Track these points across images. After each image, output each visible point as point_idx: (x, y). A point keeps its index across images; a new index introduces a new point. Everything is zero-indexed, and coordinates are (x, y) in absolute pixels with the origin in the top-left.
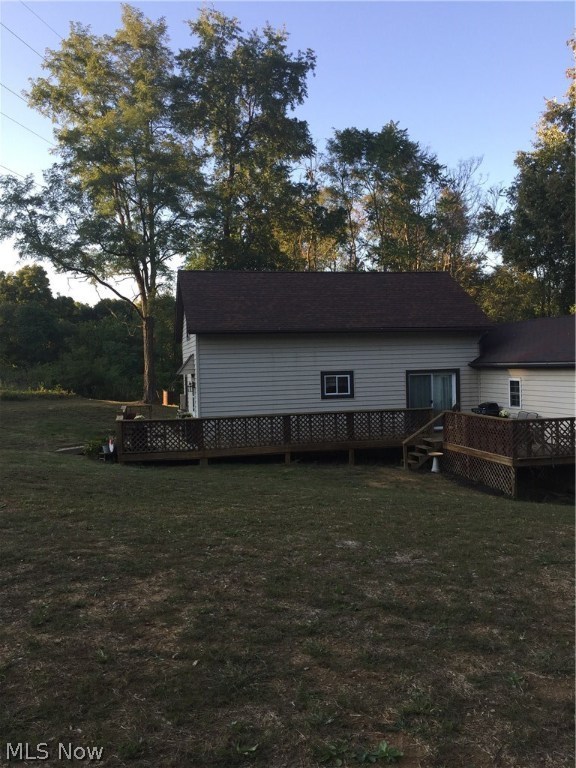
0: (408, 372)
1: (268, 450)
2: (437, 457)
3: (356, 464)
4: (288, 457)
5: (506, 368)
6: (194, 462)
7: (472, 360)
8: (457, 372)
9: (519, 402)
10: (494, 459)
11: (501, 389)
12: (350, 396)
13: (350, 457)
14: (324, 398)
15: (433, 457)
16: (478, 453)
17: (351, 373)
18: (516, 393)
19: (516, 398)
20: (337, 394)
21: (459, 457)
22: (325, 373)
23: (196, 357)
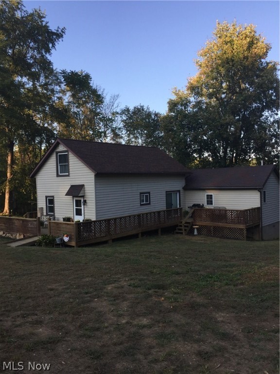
0: (166, 192)
1: (134, 232)
2: (196, 228)
3: (162, 235)
4: (140, 235)
5: (204, 190)
6: (105, 242)
7: (183, 186)
8: (179, 191)
9: (212, 204)
10: (232, 226)
11: (200, 198)
12: (149, 204)
13: (159, 232)
14: (141, 205)
15: (194, 228)
16: (220, 224)
17: (149, 193)
18: (210, 199)
19: (210, 202)
20: (145, 203)
21: (206, 227)
22: (141, 193)
23: (94, 186)
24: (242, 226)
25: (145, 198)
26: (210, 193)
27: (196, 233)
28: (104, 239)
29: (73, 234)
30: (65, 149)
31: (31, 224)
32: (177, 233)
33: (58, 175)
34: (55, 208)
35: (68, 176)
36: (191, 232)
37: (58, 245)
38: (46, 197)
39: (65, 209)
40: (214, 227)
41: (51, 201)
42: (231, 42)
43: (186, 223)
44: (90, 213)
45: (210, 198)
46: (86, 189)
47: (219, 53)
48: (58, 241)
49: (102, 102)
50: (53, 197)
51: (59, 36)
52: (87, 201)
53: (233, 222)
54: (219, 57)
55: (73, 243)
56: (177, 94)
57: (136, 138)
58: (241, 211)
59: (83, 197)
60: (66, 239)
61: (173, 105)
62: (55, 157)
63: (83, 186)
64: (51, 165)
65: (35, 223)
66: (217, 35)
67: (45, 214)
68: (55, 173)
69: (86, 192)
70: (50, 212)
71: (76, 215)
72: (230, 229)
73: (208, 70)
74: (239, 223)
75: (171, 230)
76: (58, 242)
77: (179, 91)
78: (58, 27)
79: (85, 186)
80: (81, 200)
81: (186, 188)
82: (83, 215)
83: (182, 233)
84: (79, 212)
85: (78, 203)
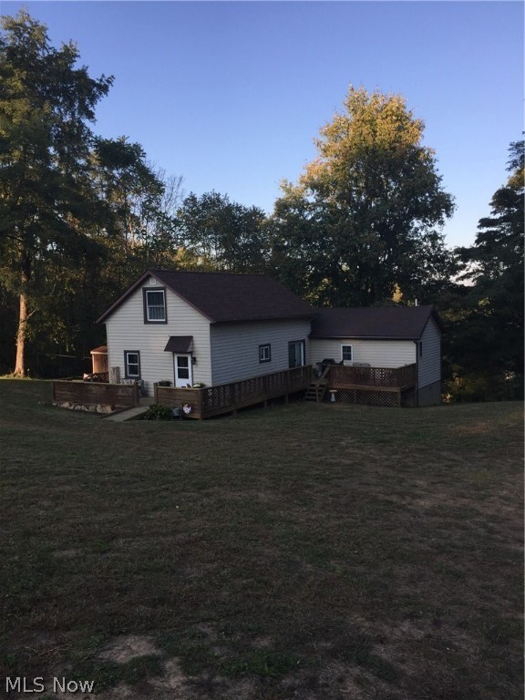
0: (289, 342)
2: (334, 392)
3: (290, 403)
4: (266, 403)
5: (339, 339)
7: (309, 333)
8: (304, 341)
9: (350, 359)
10: (383, 389)
11: (334, 351)
12: (270, 360)
13: (287, 400)
14: (261, 362)
15: (331, 393)
16: (367, 387)
17: (269, 345)
18: (347, 353)
19: (347, 355)
20: (264, 359)
21: (346, 391)
22: (260, 346)
23: (209, 339)
24: (395, 389)
25: (265, 353)
26: (347, 344)
27: (333, 399)
28: (229, 410)
29: (196, 403)
30: (160, 285)
31: (123, 391)
32: (307, 400)
33: (146, 322)
34: (142, 367)
35: (166, 323)
36: (326, 398)
37: (178, 417)
38: (126, 352)
39: (158, 368)
40: (358, 391)
41: (133, 358)
42: (372, 122)
43: (321, 386)
44: (202, 374)
45: (347, 350)
46: (195, 342)
47: (357, 140)
48: (175, 412)
49: (162, 192)
50: (138, 352)
51: (104, 89)
52: (197, 359)
53: (383, 384)
54: (355, 144)
55: (197, 415)
56: (288, 191)
57: (206, 246)
58: (393, 370)
59: (191, 353)
60: (187, 410)
61: (282, 207)
62: (142, 295)
63: (190, 339)
64: (135, 306)
65: (131, 390)
66: (349, 107)
67: (123, 376)
68: (143, 319)
69: (196, 346)
70: (130, 373)
71: (179, 377)
72: (379, 393)
73: (339, 161)
74: (391, 385)
75: (299, 396)
76: (176, 415)
77: (291, 185)
78: (103, 76)
79: (194, 339)
80: (187, 358)
81: (313, 337)
82: (190, 378)
83: (315, 400)
84: (183, 374)
85: (182, 362)
